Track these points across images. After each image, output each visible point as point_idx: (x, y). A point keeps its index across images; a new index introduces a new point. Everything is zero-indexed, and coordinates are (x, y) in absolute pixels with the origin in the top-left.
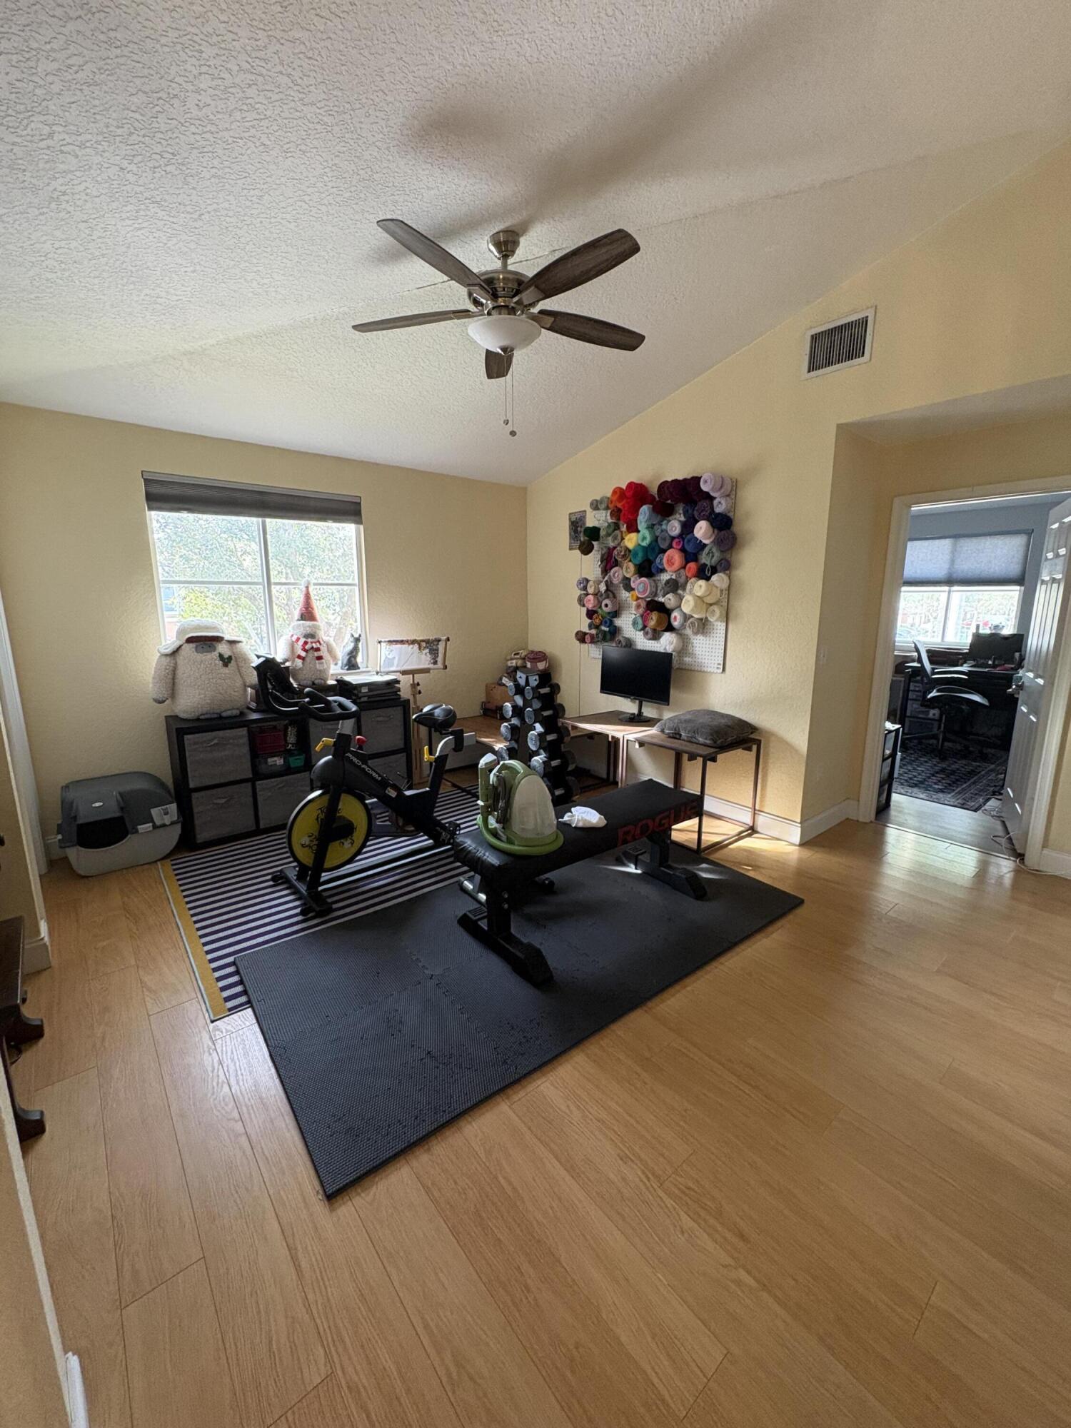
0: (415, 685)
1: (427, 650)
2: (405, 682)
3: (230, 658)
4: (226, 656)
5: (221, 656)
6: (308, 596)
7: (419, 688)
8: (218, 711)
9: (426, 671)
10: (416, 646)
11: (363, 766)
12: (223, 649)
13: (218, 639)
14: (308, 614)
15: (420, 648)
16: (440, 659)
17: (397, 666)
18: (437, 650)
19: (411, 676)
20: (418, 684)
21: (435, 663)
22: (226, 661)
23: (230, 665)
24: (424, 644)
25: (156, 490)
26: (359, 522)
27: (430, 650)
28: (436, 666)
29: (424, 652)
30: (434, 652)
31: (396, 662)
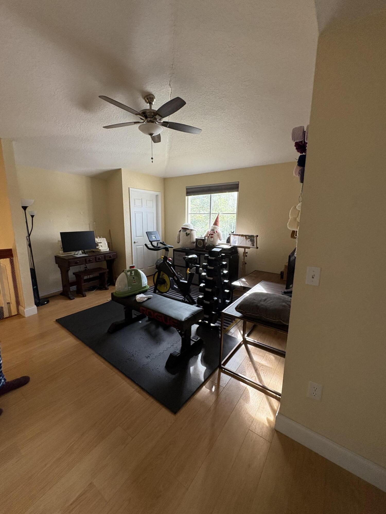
0: (245, 253)
1: (249, 240)
2: (241, 250)
3: (189, 234)
4: (188, 233)
5: (186, 233)
6: (217, 218)
7: (247, 254)
8: (185, 247)
9: (249, 248)
10: (245, 237)
11: (169, 267)
12: (188, 232)
13: (188, 229)
14: (216, 223)
15: (246, 238)
16: (255, 244)
17: (238, 244)
18: (254, 240)
19: (244, 249)
20: (247, 253)
21: (253, 245)
22: (187, 235)
23: (188, 236)
24: (248, 237)
25: (189, 191)
26: (238, 191)
27: (250, 239)
28: (253, 247)
29: (248, 240)
30: (252, 241)
31: (237, 242)
